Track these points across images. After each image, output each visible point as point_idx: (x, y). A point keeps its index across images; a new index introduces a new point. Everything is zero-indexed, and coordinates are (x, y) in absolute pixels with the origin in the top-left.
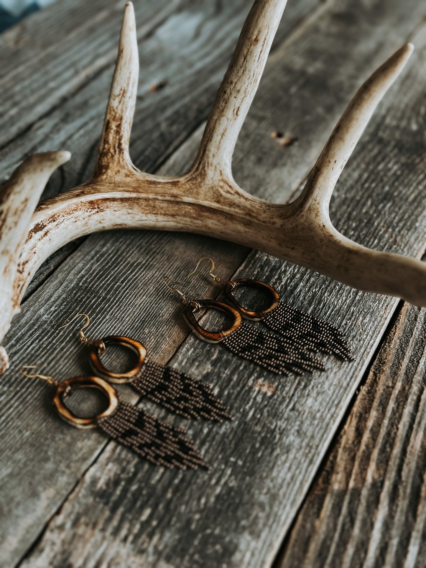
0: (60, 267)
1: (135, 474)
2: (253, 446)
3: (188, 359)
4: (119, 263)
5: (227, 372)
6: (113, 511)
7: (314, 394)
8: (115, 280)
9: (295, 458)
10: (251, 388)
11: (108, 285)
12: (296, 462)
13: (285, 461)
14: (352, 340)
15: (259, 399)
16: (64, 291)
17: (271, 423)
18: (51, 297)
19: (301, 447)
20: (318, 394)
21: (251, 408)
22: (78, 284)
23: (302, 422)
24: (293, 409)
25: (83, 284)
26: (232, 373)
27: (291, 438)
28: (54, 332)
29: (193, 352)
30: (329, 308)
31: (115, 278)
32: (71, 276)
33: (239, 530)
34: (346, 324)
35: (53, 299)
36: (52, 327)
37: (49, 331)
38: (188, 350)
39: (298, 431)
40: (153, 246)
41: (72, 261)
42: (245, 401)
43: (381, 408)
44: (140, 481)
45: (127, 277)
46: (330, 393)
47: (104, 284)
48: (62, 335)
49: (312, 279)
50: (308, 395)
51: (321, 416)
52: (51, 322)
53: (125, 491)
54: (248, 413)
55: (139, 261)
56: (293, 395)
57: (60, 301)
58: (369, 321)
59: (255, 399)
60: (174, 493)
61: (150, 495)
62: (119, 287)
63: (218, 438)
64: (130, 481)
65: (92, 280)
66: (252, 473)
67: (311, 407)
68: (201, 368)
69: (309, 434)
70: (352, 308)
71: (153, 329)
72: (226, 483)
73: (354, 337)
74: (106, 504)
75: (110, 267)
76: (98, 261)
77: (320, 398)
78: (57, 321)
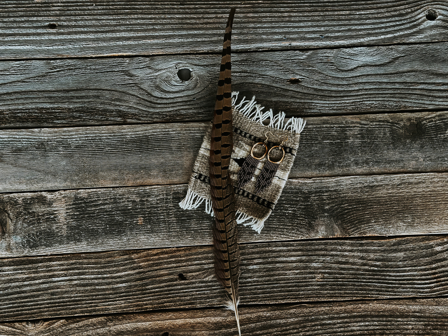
0: (153, 124)
1: (88, 203)
2: (116, 229)
3: (138, 192)
4: (168, 142)
5: (140, 207)
6: (73, 204)
7: (146, 237)
8: (158, 146)
9: (119, 243)
10: (138, 217)
11: (155, 146)
12: (117, 244)
13: (116, 241)
14: (177, 238)
15: (135, 222)
16: (143, 133)
17: (127, 230)
18: (138, 131)
19: (123, 243)
20: (147, 238)
21: (129, 221)
22: (149, 136)
23: (133, 239)
24: (136, 234)
25: (150, 137)
26: (140, 208)
27: (125, 238)
28: (124, 144)
29: (142, 192)
30: (188, 224)
31: (159, 146)
32: (151, 131)
33: (87, 240)
34: (184, 233)
35: (137, 133)
36: (125, 142)
37: (123, 142)
38: (141, 189)
39: (129, 239)
40: (183, 148)
41: (159, 126)
42: (131, 218)
43: (170, 257)
44: (86, 205)
45: (162, 149)
46: (150, 241)
47: (154, 144)
48: (124, 147)
49: (200, 211)
50: (145, 235)
51: (139, 243)
52: (127, 140)
53: (81, 203)
54: (127, 221)
55: (173, 148)
56: (142, 231)
57: (138, 135)
58: (190, 240)
59: (134, 220)
60: (88, 217)
61: (83, 211)
62: (157, 150)
63: (113, 218)
64: (85, 203)
65: (154, 139)
66: (106, 234)
67: (140, 238)
68: (136, 198)
69: (130, 243)
70: (193, 232)
71: (144, 173)
72: (99, 228)
73: (179, 238)
74: (74, 201)
75: (164, 140)
76: (164, 134)
77: (145, 239)
78: (129, 141)
